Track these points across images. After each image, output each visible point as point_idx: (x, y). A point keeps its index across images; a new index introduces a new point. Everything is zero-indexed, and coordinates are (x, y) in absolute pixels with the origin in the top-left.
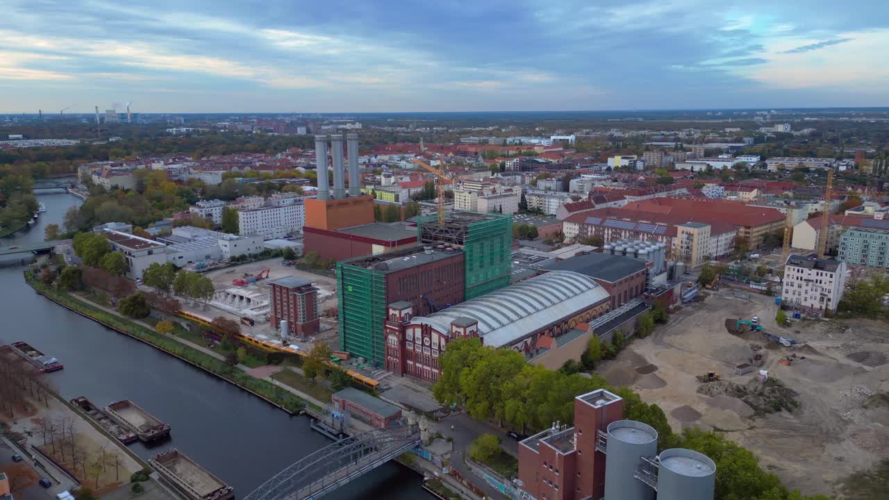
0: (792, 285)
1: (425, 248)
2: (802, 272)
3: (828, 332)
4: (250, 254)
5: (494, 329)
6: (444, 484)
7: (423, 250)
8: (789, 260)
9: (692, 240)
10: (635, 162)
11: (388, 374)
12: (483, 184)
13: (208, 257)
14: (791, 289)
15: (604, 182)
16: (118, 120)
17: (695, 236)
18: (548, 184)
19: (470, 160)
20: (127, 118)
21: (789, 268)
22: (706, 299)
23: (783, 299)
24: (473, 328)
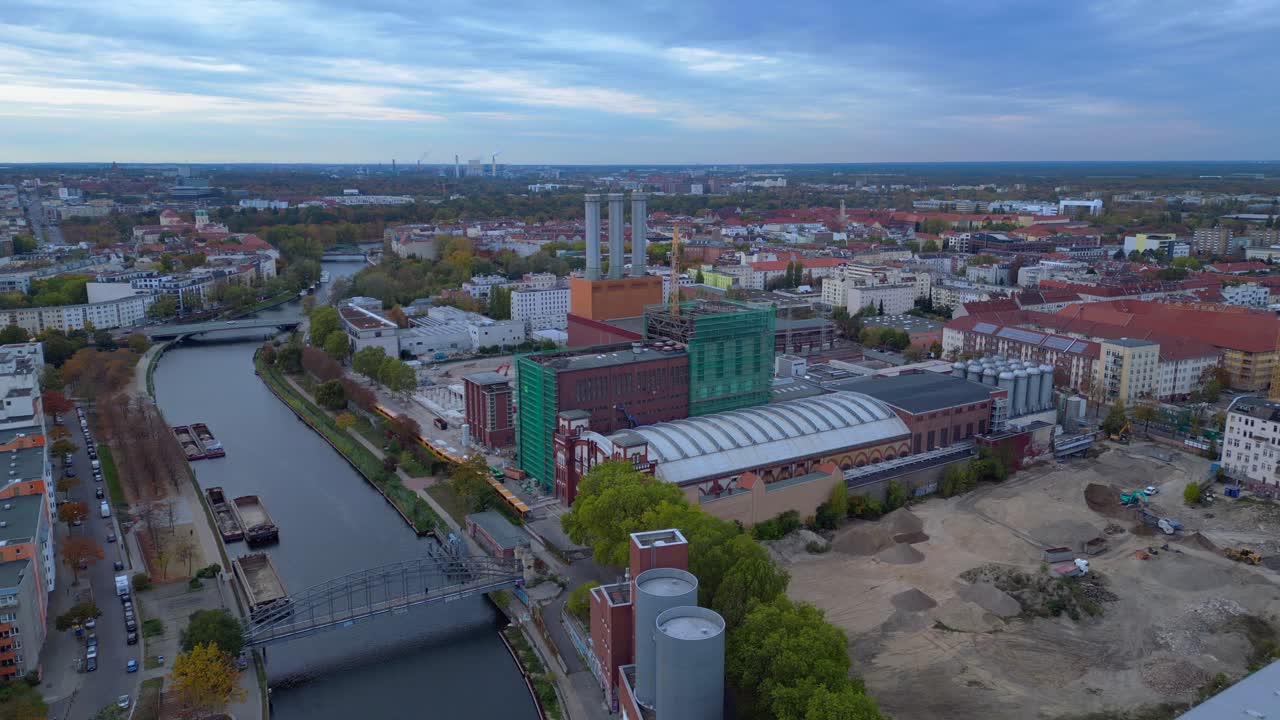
0: (1237, 445)
1: (633, 344)
2: (1252, 424)
3: (1260, 521)
4: (505, 346)
5: (686, 457)
6: (524, 634)
7: (631, 347)
8: (1235, 404)
9: (1121, 366)
10: (1171, 245)
11: (554, 502)
12: (874, 269)
13: (454, 346)
14: (1235, 451)
15: (1070, 274)
16: (481, 173)
17: (1126, 358)
18: (982, 273)
19: (893, 233)
20: (491, 170)
21: (1233, 417)
22: (1101, 456)
23: (1223, 466)
24: (641, 450)
